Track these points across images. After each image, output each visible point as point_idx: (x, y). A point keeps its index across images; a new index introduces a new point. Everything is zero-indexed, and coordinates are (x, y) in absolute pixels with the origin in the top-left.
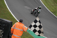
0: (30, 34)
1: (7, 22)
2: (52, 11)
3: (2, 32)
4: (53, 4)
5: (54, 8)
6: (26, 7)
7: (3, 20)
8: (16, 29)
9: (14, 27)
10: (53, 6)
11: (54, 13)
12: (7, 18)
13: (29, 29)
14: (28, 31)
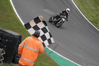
1: (12, 35)
2: (92, 20)
3: (3, 52)
4: (93, 8)
5: (94, 15)
6: (46, 11)
7: (5, 32)
8: (27, 47)
9: (24, 44)
11: (95, 22)
12: (12, 28)
13: (49, 49)
14: (48, 53)
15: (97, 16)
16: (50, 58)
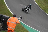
0: (25, 27)
1: (6, 17)
2: (43, 9)
4: (44, 3)
6: (21, 5)
7: (2, 16)
10: (44, 4)
11: (45, 10)
12: (6, 14)
13: (23, 23)
14: (23, 25)
15: (46, 7)
16: (24, 28)
